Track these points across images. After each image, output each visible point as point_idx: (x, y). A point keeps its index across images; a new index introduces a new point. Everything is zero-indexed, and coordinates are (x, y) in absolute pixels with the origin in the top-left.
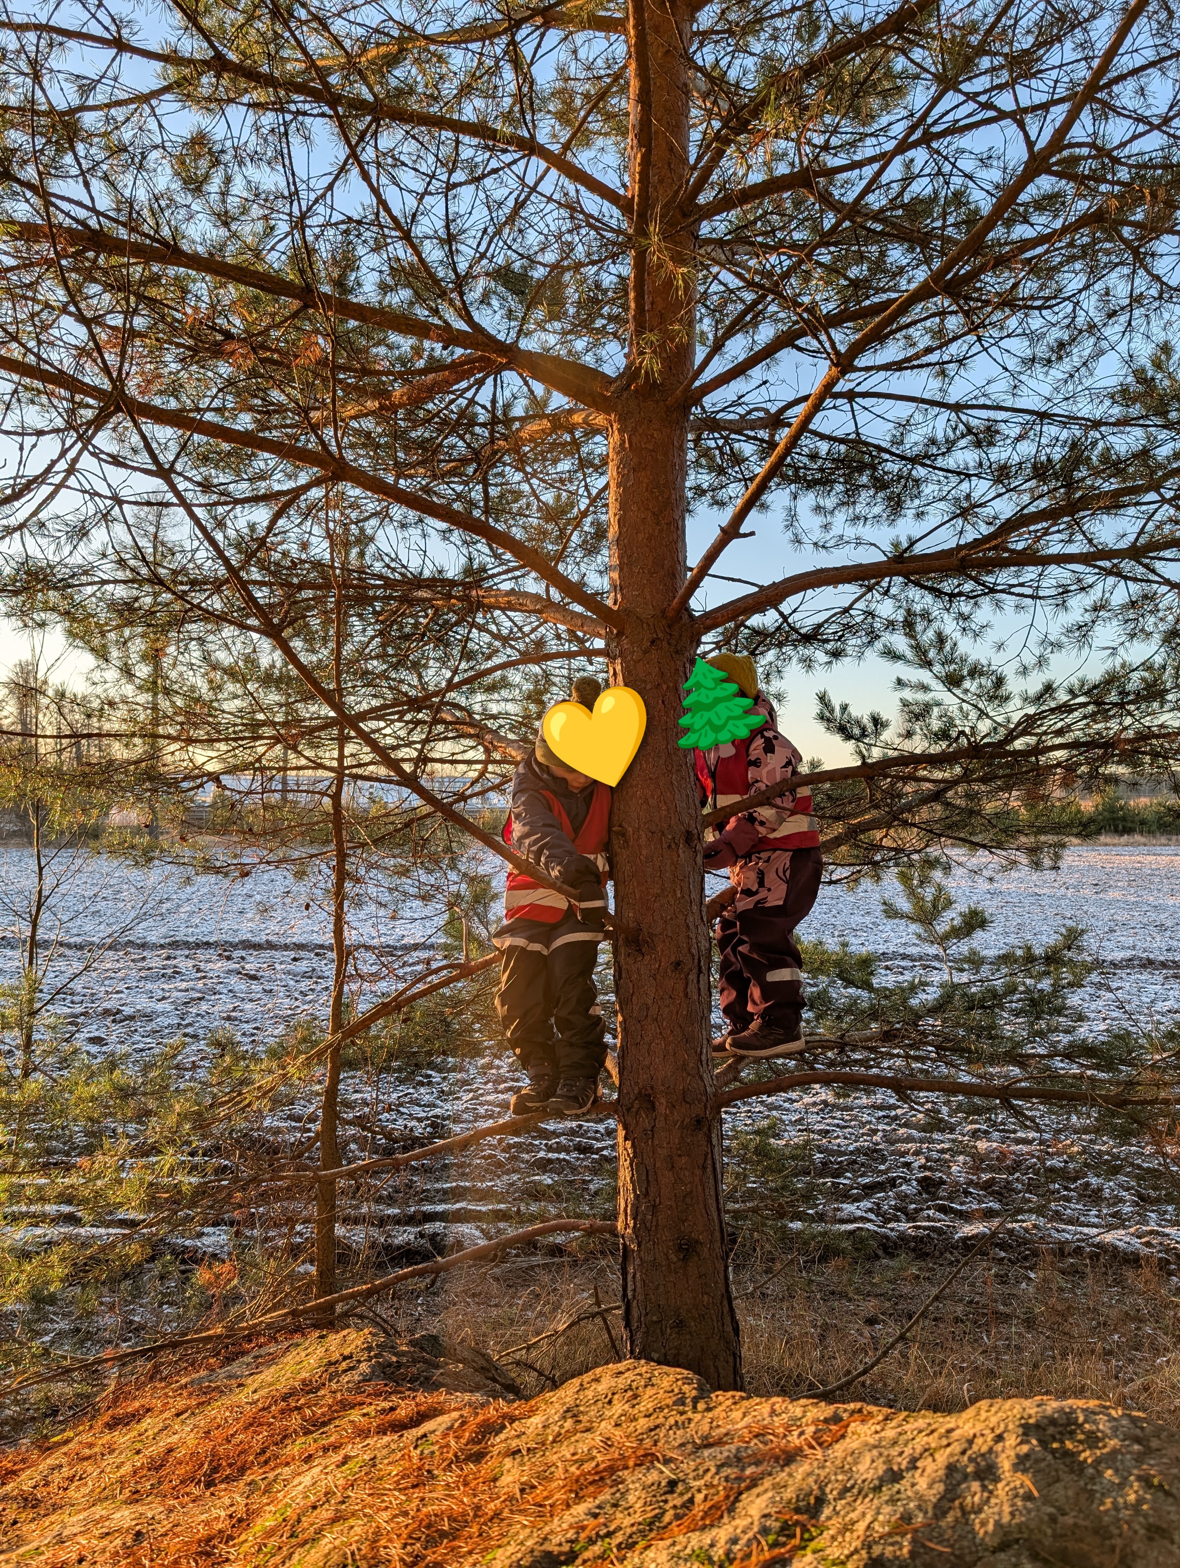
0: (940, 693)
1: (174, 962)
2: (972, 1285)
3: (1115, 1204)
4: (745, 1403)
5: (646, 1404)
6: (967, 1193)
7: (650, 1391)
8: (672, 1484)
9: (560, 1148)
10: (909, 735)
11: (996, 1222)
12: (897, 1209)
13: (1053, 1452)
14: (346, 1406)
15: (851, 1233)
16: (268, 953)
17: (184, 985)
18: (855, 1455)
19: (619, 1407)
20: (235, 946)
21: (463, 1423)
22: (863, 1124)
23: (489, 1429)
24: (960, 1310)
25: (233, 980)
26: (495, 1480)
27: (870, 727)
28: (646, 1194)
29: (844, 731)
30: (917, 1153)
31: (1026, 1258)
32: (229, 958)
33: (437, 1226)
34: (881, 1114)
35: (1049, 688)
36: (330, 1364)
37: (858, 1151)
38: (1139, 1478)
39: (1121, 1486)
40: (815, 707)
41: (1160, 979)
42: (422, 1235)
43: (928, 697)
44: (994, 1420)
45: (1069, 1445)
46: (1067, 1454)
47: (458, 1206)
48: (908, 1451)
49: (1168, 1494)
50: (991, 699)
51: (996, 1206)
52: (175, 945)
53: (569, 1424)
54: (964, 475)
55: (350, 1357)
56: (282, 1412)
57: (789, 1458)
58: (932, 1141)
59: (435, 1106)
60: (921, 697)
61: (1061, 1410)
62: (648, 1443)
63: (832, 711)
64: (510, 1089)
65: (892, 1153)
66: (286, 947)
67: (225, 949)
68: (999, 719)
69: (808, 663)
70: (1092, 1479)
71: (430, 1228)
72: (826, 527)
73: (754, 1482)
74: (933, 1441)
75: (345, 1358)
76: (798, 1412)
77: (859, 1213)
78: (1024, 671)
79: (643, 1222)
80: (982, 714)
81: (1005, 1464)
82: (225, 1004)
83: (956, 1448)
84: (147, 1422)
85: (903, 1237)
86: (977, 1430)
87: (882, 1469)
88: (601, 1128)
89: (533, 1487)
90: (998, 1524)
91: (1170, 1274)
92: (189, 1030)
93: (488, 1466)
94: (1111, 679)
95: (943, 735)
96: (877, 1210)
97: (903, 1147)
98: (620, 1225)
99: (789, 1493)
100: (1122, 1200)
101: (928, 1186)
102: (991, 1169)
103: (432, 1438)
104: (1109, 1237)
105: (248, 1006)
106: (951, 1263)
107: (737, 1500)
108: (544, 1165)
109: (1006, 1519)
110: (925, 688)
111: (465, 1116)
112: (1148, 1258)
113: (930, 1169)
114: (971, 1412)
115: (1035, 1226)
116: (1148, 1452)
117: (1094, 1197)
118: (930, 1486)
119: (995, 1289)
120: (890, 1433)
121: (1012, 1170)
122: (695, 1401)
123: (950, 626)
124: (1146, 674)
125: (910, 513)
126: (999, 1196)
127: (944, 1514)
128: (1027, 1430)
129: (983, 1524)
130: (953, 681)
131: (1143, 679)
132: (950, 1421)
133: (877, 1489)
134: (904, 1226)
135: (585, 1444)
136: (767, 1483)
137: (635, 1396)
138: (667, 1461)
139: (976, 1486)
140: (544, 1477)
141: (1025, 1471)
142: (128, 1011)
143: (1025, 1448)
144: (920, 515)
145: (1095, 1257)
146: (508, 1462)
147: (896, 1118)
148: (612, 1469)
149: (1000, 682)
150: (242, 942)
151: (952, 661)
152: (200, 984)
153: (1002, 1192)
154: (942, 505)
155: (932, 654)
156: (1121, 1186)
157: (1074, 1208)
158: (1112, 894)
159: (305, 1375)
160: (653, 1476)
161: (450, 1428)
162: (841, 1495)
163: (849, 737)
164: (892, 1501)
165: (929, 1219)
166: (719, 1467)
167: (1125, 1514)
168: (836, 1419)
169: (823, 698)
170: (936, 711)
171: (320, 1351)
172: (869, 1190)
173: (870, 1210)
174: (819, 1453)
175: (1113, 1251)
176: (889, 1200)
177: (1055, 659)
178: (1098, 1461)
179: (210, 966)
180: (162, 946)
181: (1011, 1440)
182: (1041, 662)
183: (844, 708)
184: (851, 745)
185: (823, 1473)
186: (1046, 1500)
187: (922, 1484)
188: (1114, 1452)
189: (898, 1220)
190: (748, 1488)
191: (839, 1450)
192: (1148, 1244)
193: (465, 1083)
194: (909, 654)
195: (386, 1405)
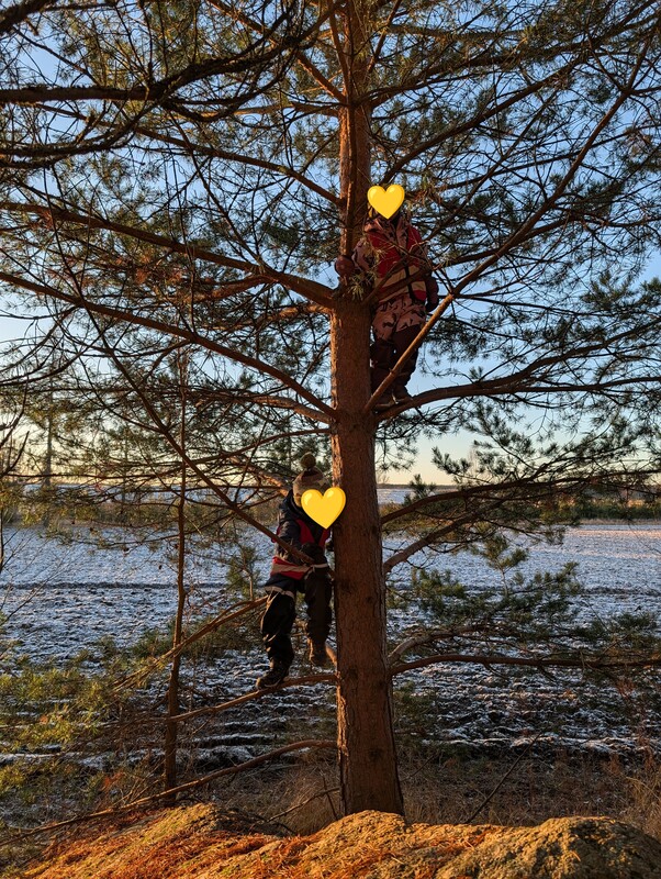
0: (497, 448)
1: (63, 596)
2: (520, 773)
3: (595, 726)
4: (431, 828)
5: (380, 831)
6: (516, 722)
7: (380, 825)
8: (402, 867)
9: (290, 701)
10: (482, 471)
11: (533, 738)
12: (478, 731)
13: (586, 840)
14: (207, 844)
15: (455, 745)
16: (117, 590)
17: (69, 609)
18: (492, 848)
19: (365, 834)
20: (97, 586)
21: (283, 846)
22: (458, 684)
23: (297, 849)
24: (514, 787)
25: (98, 606)
26: (307, 872)
27: (461, 467)
28: (354, 724)
29: (448, 469)
30: (488, 699)
31: (548, 757)
32: (95, 593)
33: (222, 748)
34: (467, 677)
35: (554, 447)
36: (194, 822)
37: (455, 698)
38: (625, 851)
39: (618, 854)
40: (432, 456)
41: (613, 599)
42: (214, 753)
43: (491, 451)
44: (557, 827)
45: (593, 837)
46: (592, 841)
47: (234, 736)
48: (517, 843)
49: (639, 857)
50: (525, 452)
51: (532, 728)
52: (62, 586)
53: (341, 843)
54: (508, 337)
55: (204, 818)
56: (172, 848)
57: (459, 851)
58: (496, 693)
59: (218, 678)
60: (487, 451)
61: (588, 821)
62: (385, 849)
63: (440, 458)
64: (260, 667)
65: (475, 700)
66: (127, 586)
67: (92, 588)
68: (528, 463)
69: (429, 434)
70: (604, 851)
71: (218, 749)
72: (438, 362)
73: (443, 864)
74: (529, 838)
75: (201, 819)
76: (459, 830)
77: (457, 734)
78: (541, 439)
79: (352, 740)
80: (520, 461)
81: (564, 847)
82: (92, 621)
83: (541, 841)
84: (89, 859)
85: (482, 746)
86: (549, 832)
87: (506, 853)
88: (313, 689)
89: (330, 874)
90: (563, 874)
91: (626, 763)
92: (73, 636)
93: (302, 866)
94: (586, 444)
95: (500, 471)
96: (467, 732)
97: (480, 696)
98: (339, 743)
99: (462, 867)
100: (598, 724)
101: (495, 718)
102: (528, 708)
103: (268, 854)
104: (592, 744)
105: (108, 621)
106: (509, 762)
107: (436, 872)
108: (282, 711)
109: (566, 872)
110: (489, 446)
111: (235, 683)
112: (613, 756)
113: (495, 708)
114: (545, 824)
115: (553, 739)
116: (629, 838)
117: (583, 722)
118: (530, 859)
119: (532, 775)
120: (507, 837)
121: (539, 708)
122: (405, 828)
123: (502, 415)
124: (604, 441)
125: (481, 355)
126: (532, 723)
127: (537, 872)
128: (573, 831)
129: (556, 875)
130: (504, 443)
131: (602, 443)
132: (536, 829)
133: (504, 863)
134: (482, 741)
135: (352, 851)
136: (450, 864)
137: (374, 828)
138: (398, 857)
139: (551, 858)
140: (335, 868)
141: (573, 850)
142: (36, 625)
143: (573, 839)
144: (485, 356)
145: (585, 755)
146: (313, 863)
147: (476, 679)
148: (370, 862)
149: (528, 443)
150: (102, 583)
151: (504, 432)
152: (79, 609)
153: (534, 721)
154: (498, 352)
155: (492, 428)
156: (597, 715)
157: (573, 728)
158: (586, 552)
159: (180, 829)
160: (392, 864)
161: (277, 849)
162: (487, 867)
163: (450, 472)
164: (512, 867)
165: (496, 736)
166: (425, 858)
167: (620, 867)
168: (478, 832)
169: (435, 451)
170: (496, 458)
171: (185, 816)
172: (462, 721)
173: (464, 732)
174: (473, 848)
175: (594, 752)
176: (473, 726)
177: (556, 433)
178: (606, 843)
179: (84, 598)
180: (55, 587)
181: (566, 836)
182: (550, 435)
183: (447, 456)
184: (451, 476)
185: (477, 857)
186: (584, 863)
187: (526, 858)
188: (614, 839)
189: (479, 738)
190: (440, 867)
191: (482, 846)
192: (613, 748)
193: (235, 664)
194: (480, 428)
195: (229, 842)
